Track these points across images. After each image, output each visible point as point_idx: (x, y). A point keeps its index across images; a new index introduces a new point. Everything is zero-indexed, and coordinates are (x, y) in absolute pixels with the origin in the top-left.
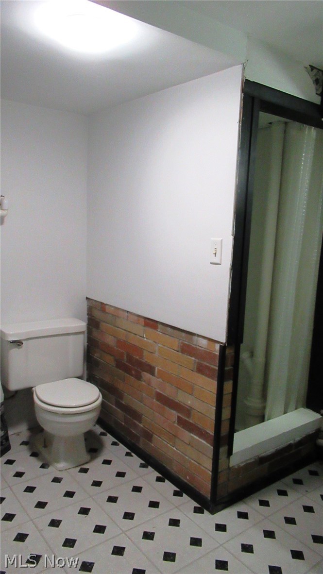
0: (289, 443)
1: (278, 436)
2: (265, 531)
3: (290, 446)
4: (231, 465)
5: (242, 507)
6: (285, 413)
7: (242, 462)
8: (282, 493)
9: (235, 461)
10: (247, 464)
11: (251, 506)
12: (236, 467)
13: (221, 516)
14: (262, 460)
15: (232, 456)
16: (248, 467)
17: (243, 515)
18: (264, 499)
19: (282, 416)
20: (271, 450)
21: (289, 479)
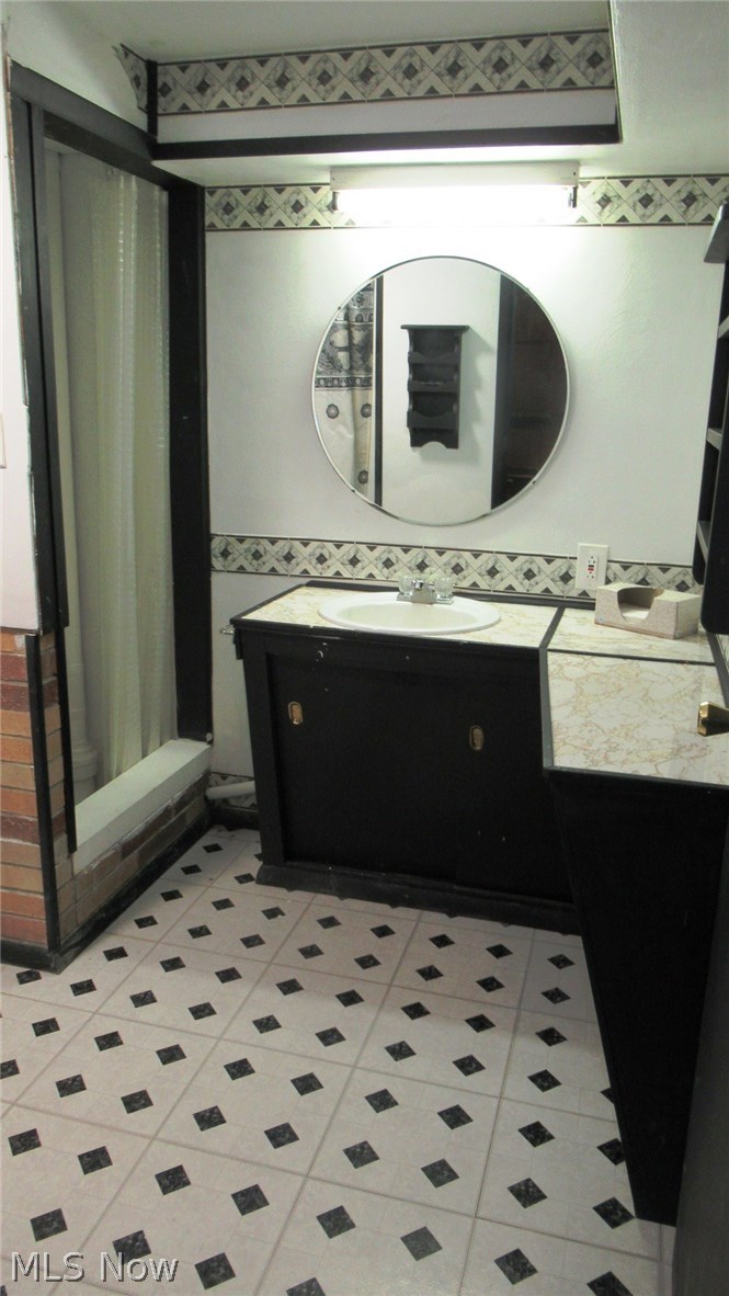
0: (164, 806)
1: (145, 798)
2: (163, 963)
3: (167, 813)
4: (76, 871)
5: (109, 942)
6: (144, 755)
7: (95, 861)
8: (171, 896)
9: (83, 860)
10: (102, 862)
11: (124, 933)
12: (86, 872)
13: (77, 971)
14: (126, 849)
15: (75, 853)
16: (104, 866)
17: (115, 954)
18: (143, 916)
19: (140, 763)
20: (138, 827)
21: (175, 870)
